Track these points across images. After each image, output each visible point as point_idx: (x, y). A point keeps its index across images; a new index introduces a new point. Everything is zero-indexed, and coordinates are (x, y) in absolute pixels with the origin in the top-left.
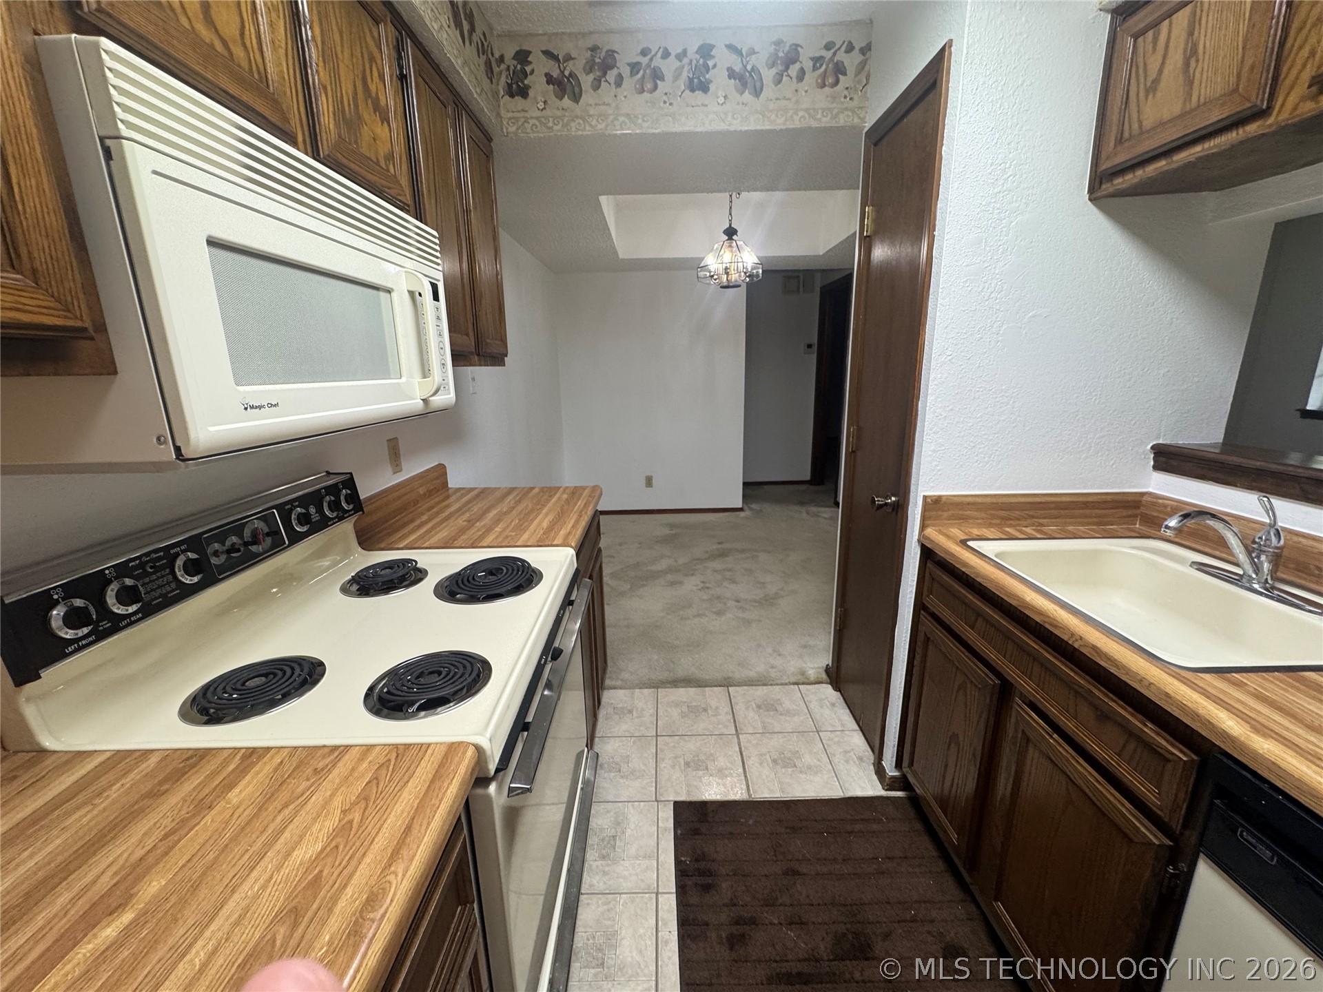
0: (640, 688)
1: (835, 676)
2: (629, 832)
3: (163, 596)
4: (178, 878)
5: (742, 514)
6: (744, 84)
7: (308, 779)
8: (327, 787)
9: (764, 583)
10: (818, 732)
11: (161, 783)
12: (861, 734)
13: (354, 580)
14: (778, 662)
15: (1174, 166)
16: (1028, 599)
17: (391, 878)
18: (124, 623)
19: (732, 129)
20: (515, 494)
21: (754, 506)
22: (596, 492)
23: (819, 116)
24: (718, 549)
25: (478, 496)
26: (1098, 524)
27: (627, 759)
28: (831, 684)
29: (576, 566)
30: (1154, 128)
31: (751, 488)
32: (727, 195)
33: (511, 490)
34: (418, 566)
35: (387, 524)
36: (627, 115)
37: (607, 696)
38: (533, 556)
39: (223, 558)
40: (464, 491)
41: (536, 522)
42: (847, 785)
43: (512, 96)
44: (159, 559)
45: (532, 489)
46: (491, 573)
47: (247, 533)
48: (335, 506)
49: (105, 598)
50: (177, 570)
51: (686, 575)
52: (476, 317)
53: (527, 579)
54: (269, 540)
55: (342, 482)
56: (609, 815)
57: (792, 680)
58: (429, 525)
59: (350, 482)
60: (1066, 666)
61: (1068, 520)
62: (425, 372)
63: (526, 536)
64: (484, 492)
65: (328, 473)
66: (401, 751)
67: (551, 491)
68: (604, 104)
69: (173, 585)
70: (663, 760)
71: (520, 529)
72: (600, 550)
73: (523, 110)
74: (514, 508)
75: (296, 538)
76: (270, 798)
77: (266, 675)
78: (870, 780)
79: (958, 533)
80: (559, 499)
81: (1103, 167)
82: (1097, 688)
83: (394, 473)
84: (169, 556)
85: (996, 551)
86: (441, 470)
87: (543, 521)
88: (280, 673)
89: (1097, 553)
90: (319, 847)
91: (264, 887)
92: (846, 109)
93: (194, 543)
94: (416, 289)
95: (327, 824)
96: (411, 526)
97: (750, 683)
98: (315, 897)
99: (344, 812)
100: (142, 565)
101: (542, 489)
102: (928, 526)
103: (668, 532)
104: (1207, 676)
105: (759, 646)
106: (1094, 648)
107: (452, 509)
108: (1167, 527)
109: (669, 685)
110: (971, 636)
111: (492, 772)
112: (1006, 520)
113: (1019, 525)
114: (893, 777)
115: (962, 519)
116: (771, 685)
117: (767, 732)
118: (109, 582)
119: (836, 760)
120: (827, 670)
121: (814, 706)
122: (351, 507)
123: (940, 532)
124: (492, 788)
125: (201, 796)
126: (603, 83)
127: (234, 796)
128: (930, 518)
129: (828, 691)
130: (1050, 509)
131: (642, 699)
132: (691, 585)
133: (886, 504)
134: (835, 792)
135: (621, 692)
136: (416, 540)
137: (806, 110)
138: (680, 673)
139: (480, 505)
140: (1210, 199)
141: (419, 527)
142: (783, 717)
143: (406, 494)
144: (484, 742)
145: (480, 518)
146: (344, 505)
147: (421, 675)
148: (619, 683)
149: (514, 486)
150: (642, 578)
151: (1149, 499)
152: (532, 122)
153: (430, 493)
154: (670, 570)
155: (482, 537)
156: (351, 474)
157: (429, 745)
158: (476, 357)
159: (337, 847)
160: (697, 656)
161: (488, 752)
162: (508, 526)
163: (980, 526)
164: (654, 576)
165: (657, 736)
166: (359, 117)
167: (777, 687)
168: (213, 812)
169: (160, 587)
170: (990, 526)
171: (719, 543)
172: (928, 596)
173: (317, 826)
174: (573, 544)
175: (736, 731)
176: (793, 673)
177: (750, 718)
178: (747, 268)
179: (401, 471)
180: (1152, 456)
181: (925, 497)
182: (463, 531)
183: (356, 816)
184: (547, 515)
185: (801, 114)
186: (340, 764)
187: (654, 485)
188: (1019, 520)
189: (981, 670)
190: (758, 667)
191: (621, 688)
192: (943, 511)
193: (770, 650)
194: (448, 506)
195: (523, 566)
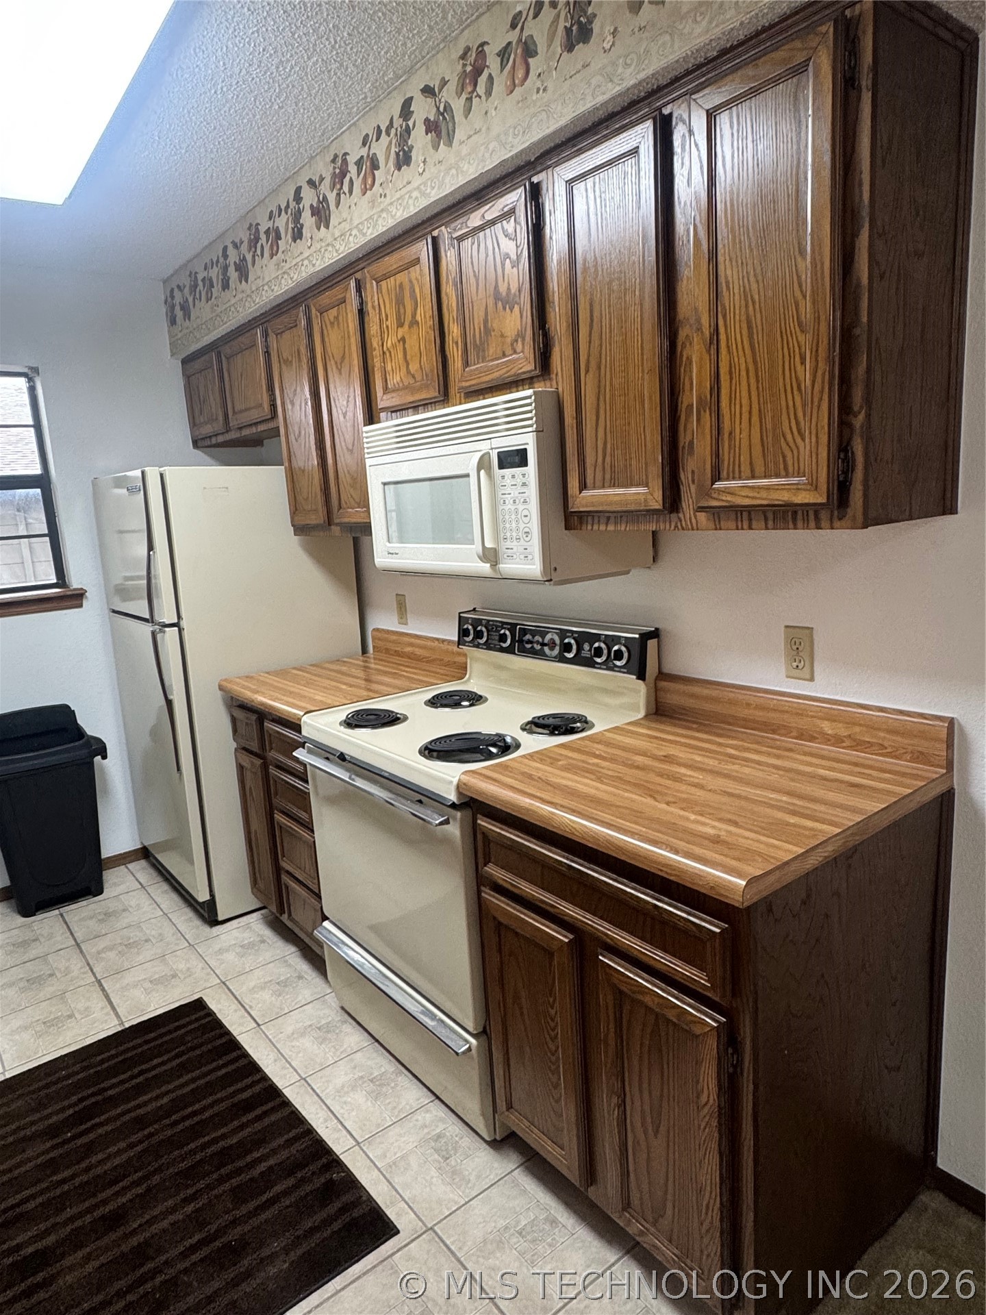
2: (434, 1172)
56: (474, 1173)
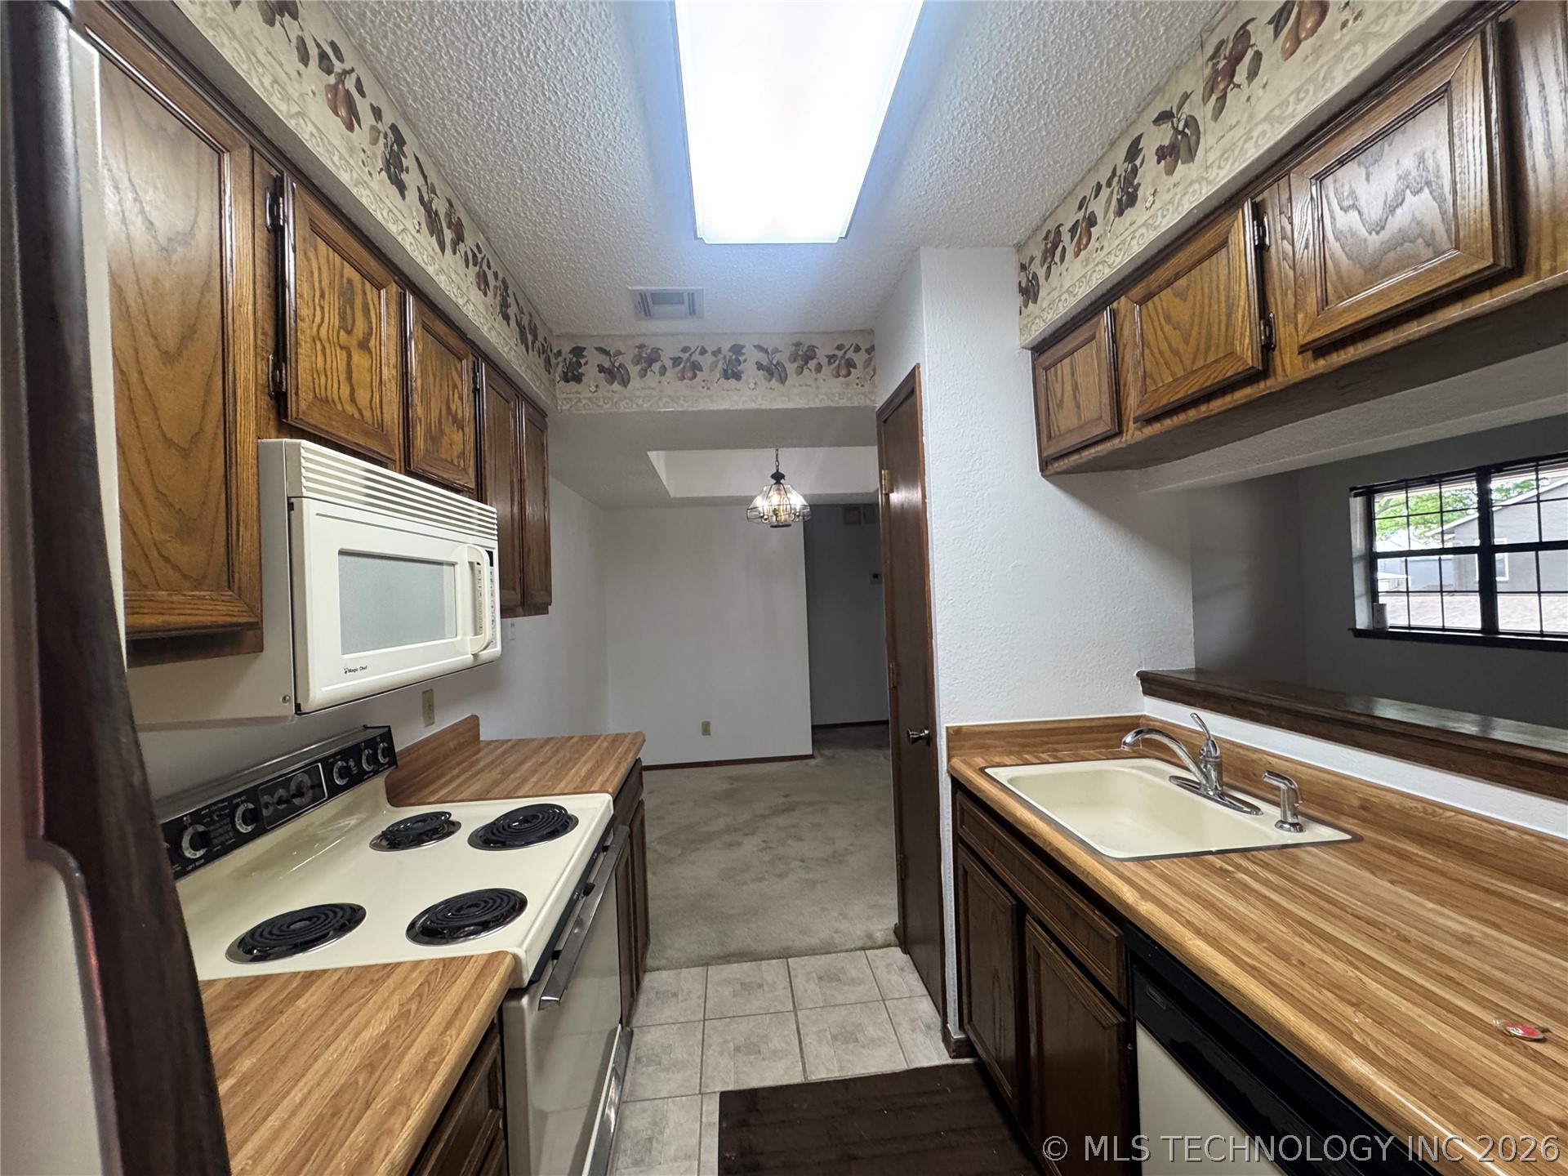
0: (687, 967)
1: (904, 938)
3: (222, 843)
4: (267, 1056)
5: (812, 762)
6: (771, 375)
7: (366, 987)
8: (384, 991)
9: (832, 839)
10: (883, 1001)
11: (233, 999)
12: (929, 998)
13: (384, 835)
14: (843, 925)
15: (1085, 460)
16: (1018, 814)
17: (448, 1039)
18: (190, 867)
19: (763, 407)
20: (551, 745)
21: (827, 752)
22: (639, 740)
23: (837, 398)
24: (783, 803)
25: (512, 747)
26: (1108, 747)
27: (668, 1049)
28: (900, 946)
29: (612, 812)
30: (1067, 433)
31: (821, 732)
32: (774, 450)
33: (549, 740)
34: (451, 819)
35: (418, 779)
36: (670, 397)
37: (649, 980)
38: (571, 804)
39: (271, 809)
40: (496, 743)
41: (574, 770)
42: (912, 1056)
43: (567, 381)
44: (223, 808)
45: (572, 738)
46: (526, 821)
47: (293, 786)
48: (373, 759)
49: (181, 842)
50: (236, 819)
51: (746, 835)
52: (522, 571)
53: (562, 825)
54: (310, 794)
55: (380, 735)
57: (859, 944)
58: (462, 778)
59: (387, 736)
60: (1048, 872)
61: (1080, 745)
62: (477, 629)
63: (562, 784)
64: (518, 744)
65: (366, 727)
66: (447, 963)
67: (592, 739)
68: (650, 388)
69: (231, 834)
70: (710, 1046)
71: (557, 778)
72: (641, 803)
73: (576, 393)
74: (550, 758)
75: (335, 791)
76: (335, 1001)
77: (309, 919)
78: (937, 1049)
79: (980, 762)
80: (599, 746)
81: (1044, 455)
82: (1067, 888)
83: (427, 726)
84: (231, 805)
85: (1010, 777)
86: (474, 722)
87: (581, 769)
88: (323, 917)
89: (1099, 773)
90: (383, 1027)
91: (342, 1054)
92: (859, 394)
93: (252, 794)
94: (475, 560)
95: (388, 1013)
96: (443, 781)
97: (812, 952)
98: (386, 1056)
99: (402, 1005)
100: (210, 815)
101: (582, 738)
102: (953, 757)
103: (728, 786)
104: (1131, 863)
105: (824, 909)
106: (1058, 850)
107: (482, 763)
108: (1125, 743)
109: (721, 961)
110: (992, 860)
111: (526, 982)
112: (1024, 746)
113: (1036, 751)
114: (958, 1041)
115: (984, 748)
116: (835, 952)
117: (829, 1005)
118: (186, 828)
119: (901, 1030)
120: (896, 931)
121: (881, 972)
122: (387, 760)
123: (964, 762)
124: (525, 1001)
125: (271, 1006)
126: (649, 373)
127: (301, 1003)
128: (954, 748)
129: (897, 953)
130: (1061, 735)
131: (690, 979)
132: (751, 844)
133: (921, 738)
134: (898, 1065)
135: (665, 973)
136: (449, 793)
137: (826, 394)
138: (734, 946)
139: (515, 757)
140: (1134, 476)
141: (451, 780)
142: (846, 988)
143: (436, 748)
144: (521, 953)
145: (514, 770)
146: (380, 758)
147: (459, 910)
148: (663, 962)
149: (550, 736)
150: (694, 840)
151: (1144, 722)
152: (584, 401)
153: (460, 747)
154: (729, 830)
155: (518, 787)
156: (389, 727)
157: (472, 956)
158: (521, 608)
159: (399, 1026)
160: (754, 926)
161: (524, 962)
162: (544, 777)
163: (1001, 754)
164: (708, 838)
165: (704, 1020)
166: (441, 431)
167: (842, 954)
168: (285, 1016)
169: (221, 835)
170: (1011, 753)
171: (785, 797)
172: (961, 827)
173: (380, 1015)
174: (610, 790)
175: (794, 1007)
176: (860, 938)
177: (809, 990)
178: (795, 509)
179: (433, 723)
180: (1139, 682)
181: (947, 728)
182: (496, 783)
183: (414, 1007)
184: (585, 763)
185: (821, 397)
186: (394, 975)
187: (712, 733)
188: (1035, 746)
189: (1002, 894)
190: (822, 933)
191: (665, 969)
192: (965, 741)
193: (835, 913)
194: (478, 761)
195: (561, 812)
